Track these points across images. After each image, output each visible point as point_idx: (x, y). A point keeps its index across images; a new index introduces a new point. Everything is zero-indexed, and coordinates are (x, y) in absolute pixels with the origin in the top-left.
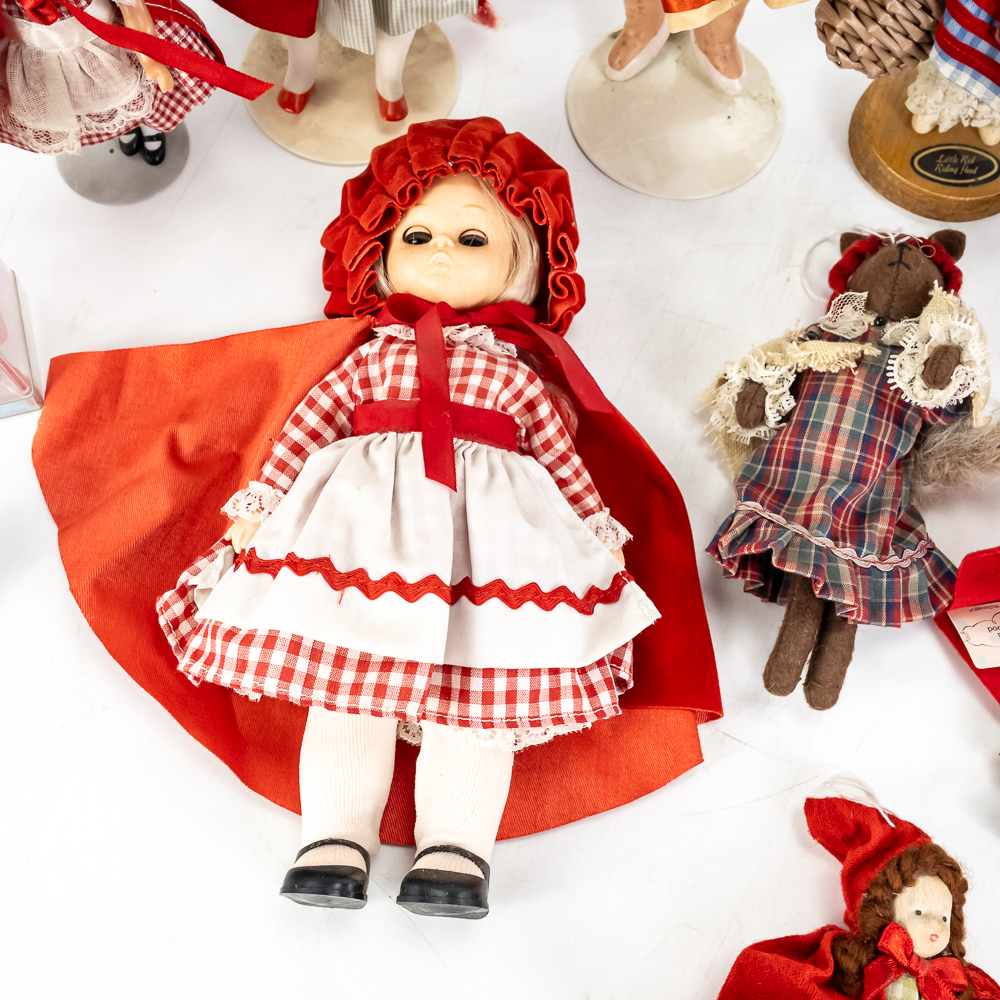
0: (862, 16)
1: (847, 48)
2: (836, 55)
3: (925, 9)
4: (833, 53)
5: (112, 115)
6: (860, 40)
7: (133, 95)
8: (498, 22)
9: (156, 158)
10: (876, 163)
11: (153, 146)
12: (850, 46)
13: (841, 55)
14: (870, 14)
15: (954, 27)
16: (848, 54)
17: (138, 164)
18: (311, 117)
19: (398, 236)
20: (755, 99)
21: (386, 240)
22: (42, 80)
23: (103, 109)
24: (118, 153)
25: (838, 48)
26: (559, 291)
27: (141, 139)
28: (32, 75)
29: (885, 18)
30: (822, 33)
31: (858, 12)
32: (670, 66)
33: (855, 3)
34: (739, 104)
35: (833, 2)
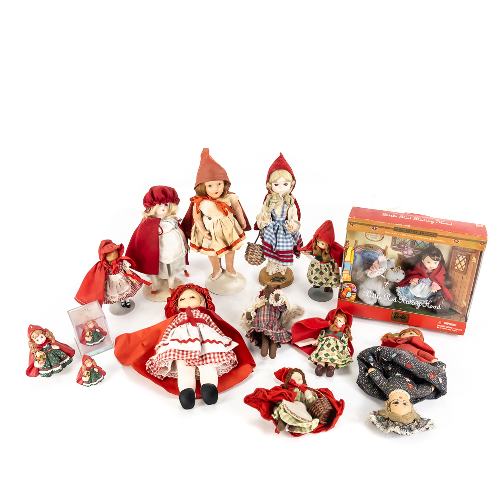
1: (251, 260)
3: (261, 250)
4: (249, 262)
5: (124, 293)
6: (253, 258)
7: (128, 288)
8: (190, 275)
9: (129, 307)
10: (264, 282)
11: (128, 304)
14: (253, 254)
15: (266, 251)
17: (126, 308)
18: (158, 295)
19: (179, 300)
20: (240, 278)
21: (177, 301)
22: (112, 287)
23: (122, 293)
24: (122, 307)
26: (210, 304)
27: (126, 303)
28: (111, 286)
29: (255, 253)
30: (247, 260)
31: (251, 254)
32: (223, 277)
33: (250, 252)
34: (237, 279)
35: (247, 254)
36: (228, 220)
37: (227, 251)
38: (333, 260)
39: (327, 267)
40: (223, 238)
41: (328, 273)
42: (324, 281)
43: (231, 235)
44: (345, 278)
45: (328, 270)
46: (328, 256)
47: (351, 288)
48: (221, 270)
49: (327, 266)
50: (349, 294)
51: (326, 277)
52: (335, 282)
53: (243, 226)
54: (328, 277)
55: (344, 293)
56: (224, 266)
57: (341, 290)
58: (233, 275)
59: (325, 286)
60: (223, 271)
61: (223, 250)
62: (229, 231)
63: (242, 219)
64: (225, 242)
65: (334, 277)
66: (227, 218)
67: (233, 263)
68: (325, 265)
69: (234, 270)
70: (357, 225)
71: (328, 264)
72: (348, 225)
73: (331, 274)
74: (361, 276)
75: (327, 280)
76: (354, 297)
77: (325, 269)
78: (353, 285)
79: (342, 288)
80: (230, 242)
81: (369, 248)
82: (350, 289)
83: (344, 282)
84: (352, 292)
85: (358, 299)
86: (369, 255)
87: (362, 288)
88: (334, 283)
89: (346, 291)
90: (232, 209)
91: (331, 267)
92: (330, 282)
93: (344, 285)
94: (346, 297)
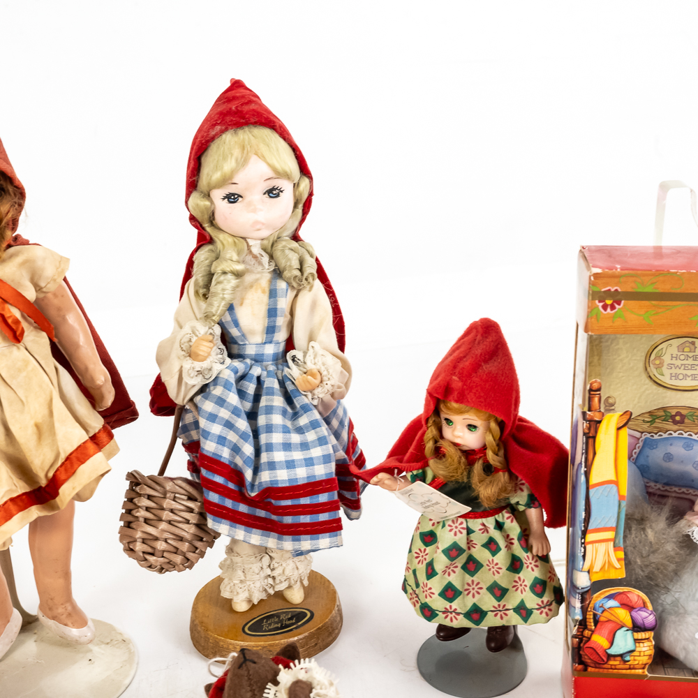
0: (150, 522)
1: (150, 550)
2: (146, 560)
3: (191, 498)
4: (143, 560)
6: (157, 539)
10: (216, 643)
12: (152, 547)
13: (148, 557)
14: (155, 518)
15: (214, 497)
16: (153, 554)
20: (108, 644)
25: (144, 553)
29: (166, 515)
30: (130, 550)
31: (146, 521)
32: (31, 647)
33: (142, 513)
34: (95, 649)
35: (128, 525)
36: (26, 363)
37: (35, 512)
38: (520, 498)
39: (497, 536)
40: (10, 450)
41: (502, 558)
42: (488, 602)
43: (45, 428)
44: (597, 568)
45: (502, 543)
46: (503, 477)
47: (630, 607)
48: (17, 619)
49: (499, 526)
50: (624, 641)
51: (497, 578)
52: (540, 595)
53: (102, 397)
54: (503, 578)
55: (599, 640)
56: (30, 599)
57: (583, 624)
58: (74, 632)
59: (492, 621)
60: (29, 623)
61: (12, 507)
62: (36, 410)
63: (91, 367)
64: (21, 467)
65: (530, 573)
66: (18, 353)
67: (67, 575)
68: (490, 522)
69: (74, 607)
70: (632, 303)
71: (499, 517)
72: (591, 308)
73: (515, 565)
74: (670, 547)
75: (499, 592)
76: (646, 650)
77: (491, 545)
78: (636, 595)
79: (590, 616)
80: (42, 463)
81: (670, 426)
82: (623, 615)
83: (598, 586)
84: (637, 627)
85: (663, 657)
86: (669, 457)
87: (676, 603)
88: (532, 601)
89: (606, 629)
90: (41, 316)
91: (514, 528)
92: (513, 600)
93: (598, 599)
94: (610, 657)
